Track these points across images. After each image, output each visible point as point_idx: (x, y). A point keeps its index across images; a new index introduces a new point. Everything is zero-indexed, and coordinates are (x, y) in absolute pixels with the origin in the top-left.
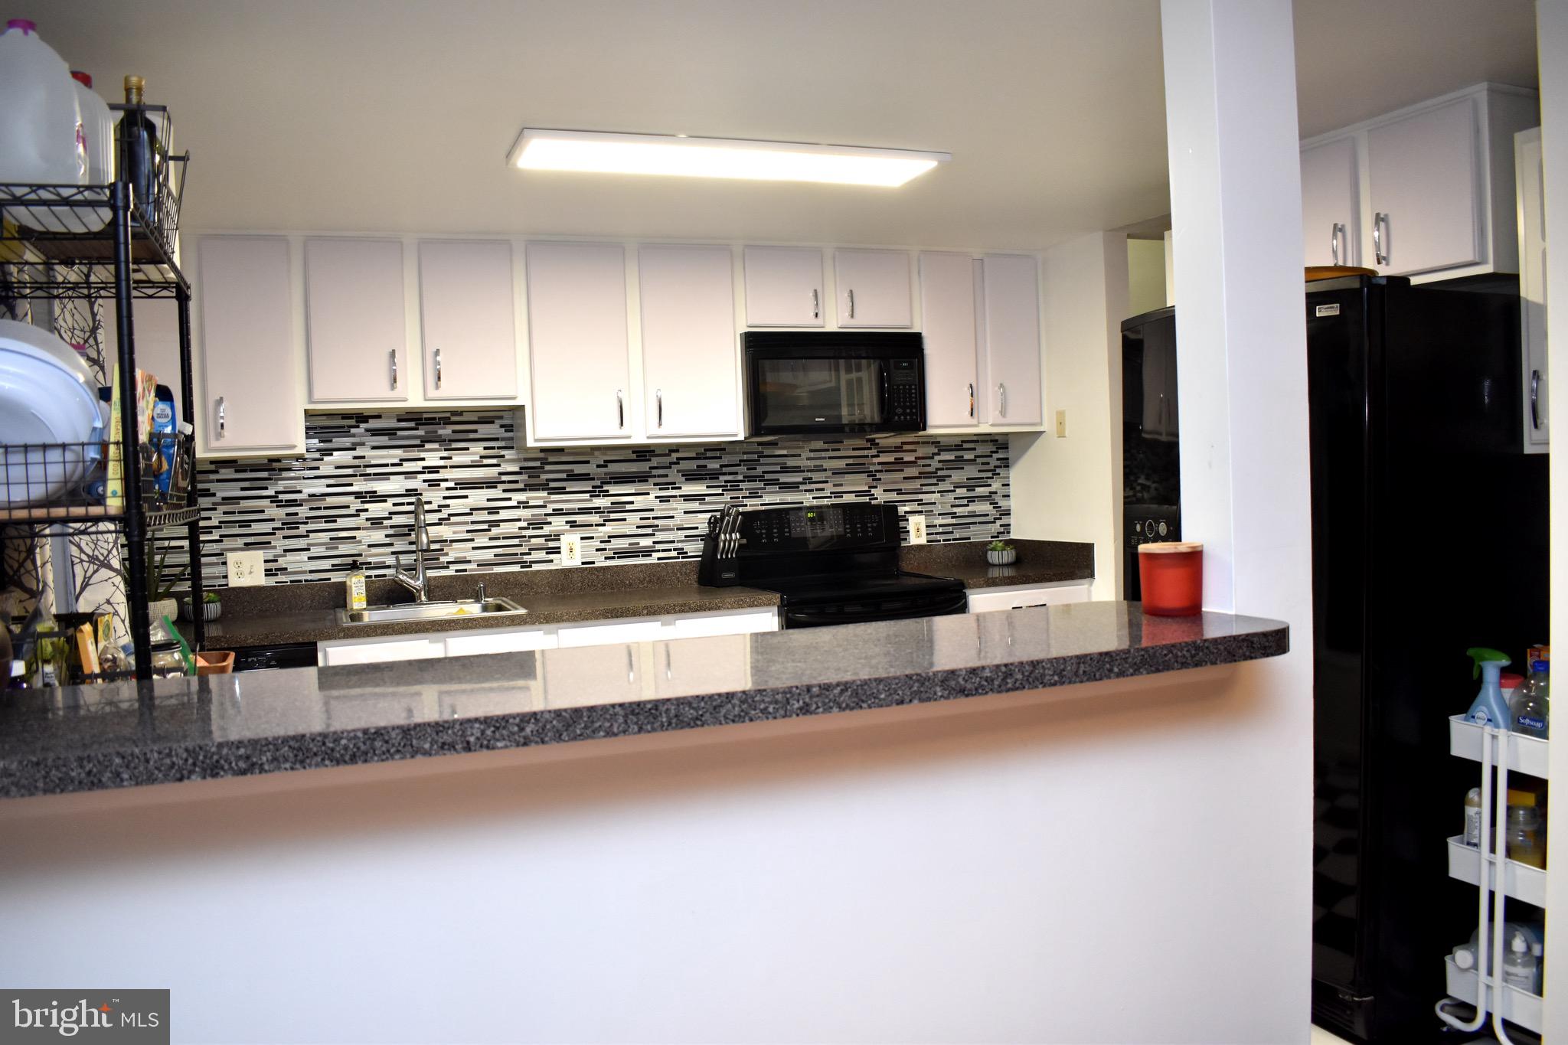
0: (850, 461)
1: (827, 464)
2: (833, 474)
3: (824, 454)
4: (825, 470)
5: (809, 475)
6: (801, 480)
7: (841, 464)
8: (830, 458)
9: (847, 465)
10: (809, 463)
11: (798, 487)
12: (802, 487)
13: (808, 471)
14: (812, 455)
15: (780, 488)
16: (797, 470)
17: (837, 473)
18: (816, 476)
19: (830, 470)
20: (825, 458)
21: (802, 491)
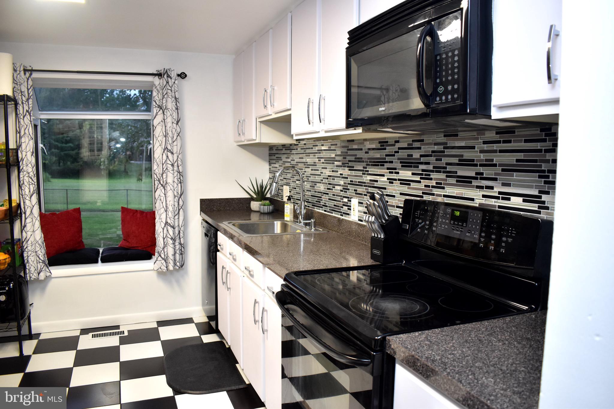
0: (521, 156)
1: (497, 158)
2: (503, 170)
3: (495, 147)
4: (495, 165)
5: (481, 169)
6: (473, 174)
7: (511, 159)
8: (501, 151)
9: (518, 161)
10: (482, 156)
11: (471, 182)
12: (475, 183)
13: (481, 165)
14: (486, 147)
15: (457, 181)
16: (470, 163)
17: (508, 169)
18: (487, 172)
19: (500, 165)
20: (495, 151)
21: (473, 187)
